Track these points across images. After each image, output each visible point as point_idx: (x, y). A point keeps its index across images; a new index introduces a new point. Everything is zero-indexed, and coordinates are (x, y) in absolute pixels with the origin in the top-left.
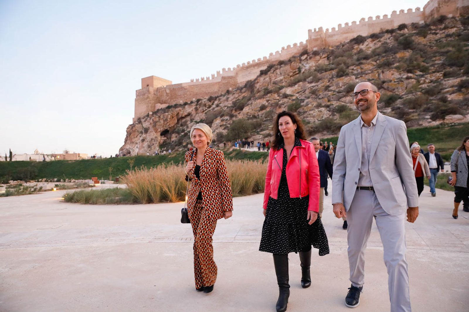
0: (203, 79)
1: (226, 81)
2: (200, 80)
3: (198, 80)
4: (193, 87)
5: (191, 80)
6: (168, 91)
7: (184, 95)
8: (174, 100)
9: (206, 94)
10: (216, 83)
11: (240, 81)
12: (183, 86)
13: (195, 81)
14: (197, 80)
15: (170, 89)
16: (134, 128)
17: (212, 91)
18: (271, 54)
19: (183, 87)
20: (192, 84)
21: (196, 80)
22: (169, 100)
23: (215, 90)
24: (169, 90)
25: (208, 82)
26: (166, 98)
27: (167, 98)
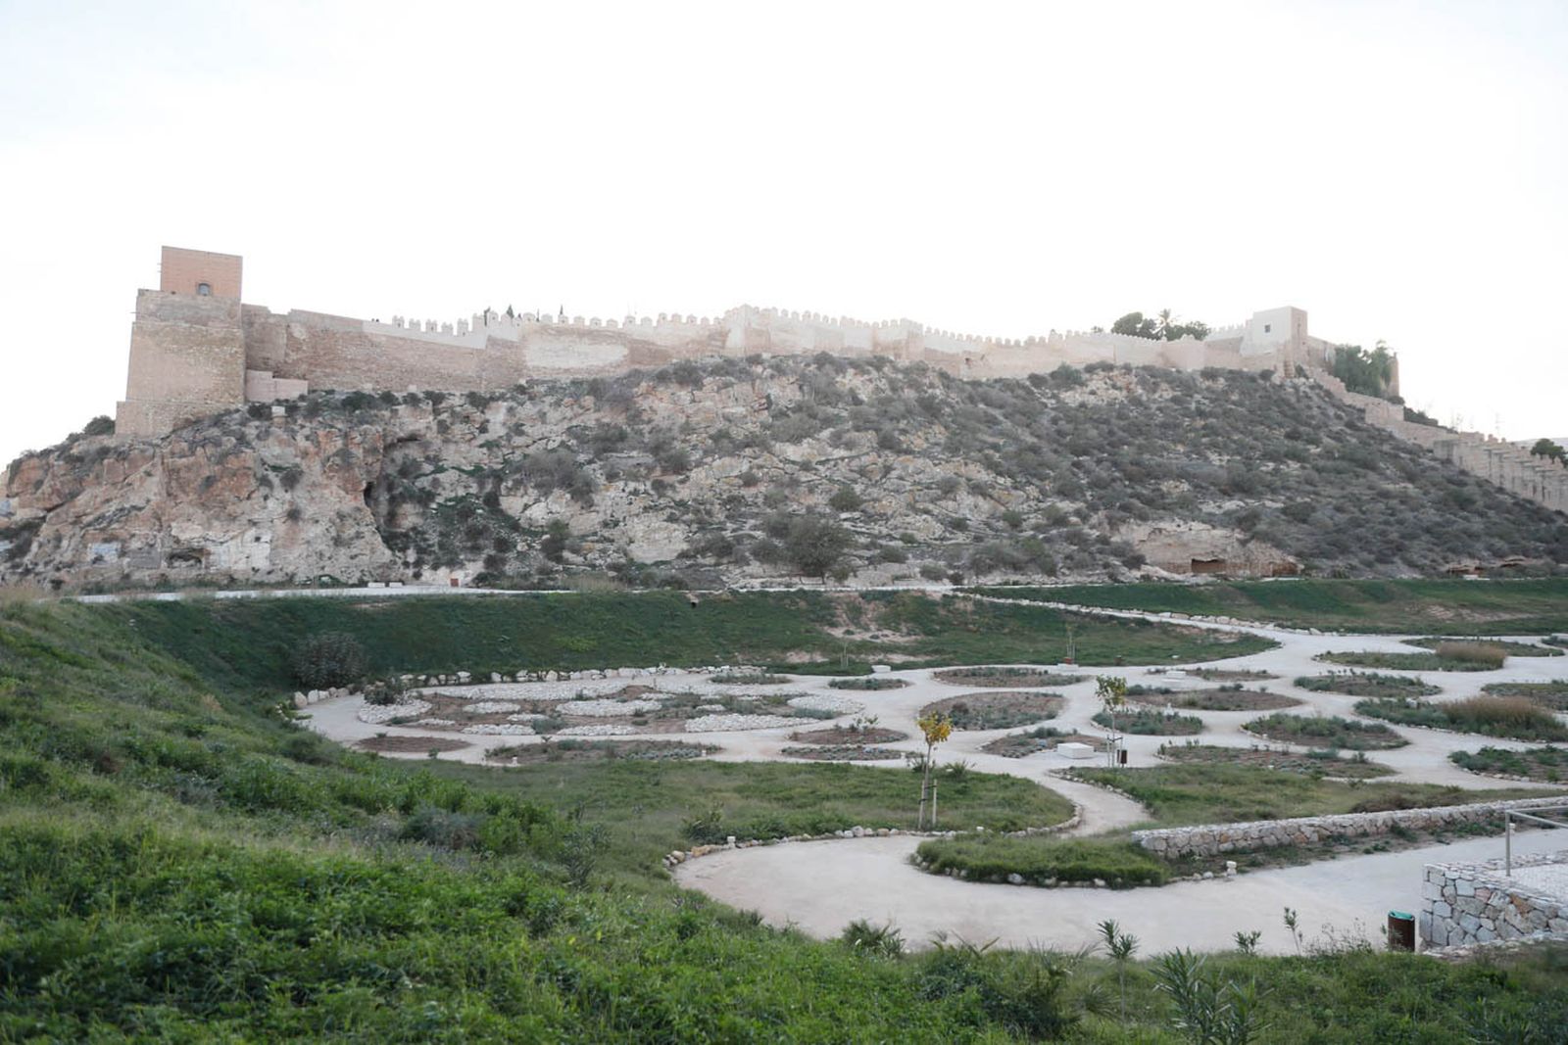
0: (432, 326)
1: (499, 354)
2: (423, 328)
3: (418, 324)
4: (401, 343)
5: (395, 319)
6: (299, 332)
7: (366, 362)
8: (327, 370)
9: (441, 377)
10: (473, 352)
11: (536, 363)
12: (367, 330)
13: (407, 325)
14: (415, 325)
15: (310, 328)
16: (231, 458)
17: (458, 372)
18: (630, 320)
19: (366, 337)
20: (398, 333)
21: (411, 323)
22: (304, 366)
23: (470, 374)
24: (303, 330)
25: (446, 340)
26: (287, 355)
27: (294, 356)
